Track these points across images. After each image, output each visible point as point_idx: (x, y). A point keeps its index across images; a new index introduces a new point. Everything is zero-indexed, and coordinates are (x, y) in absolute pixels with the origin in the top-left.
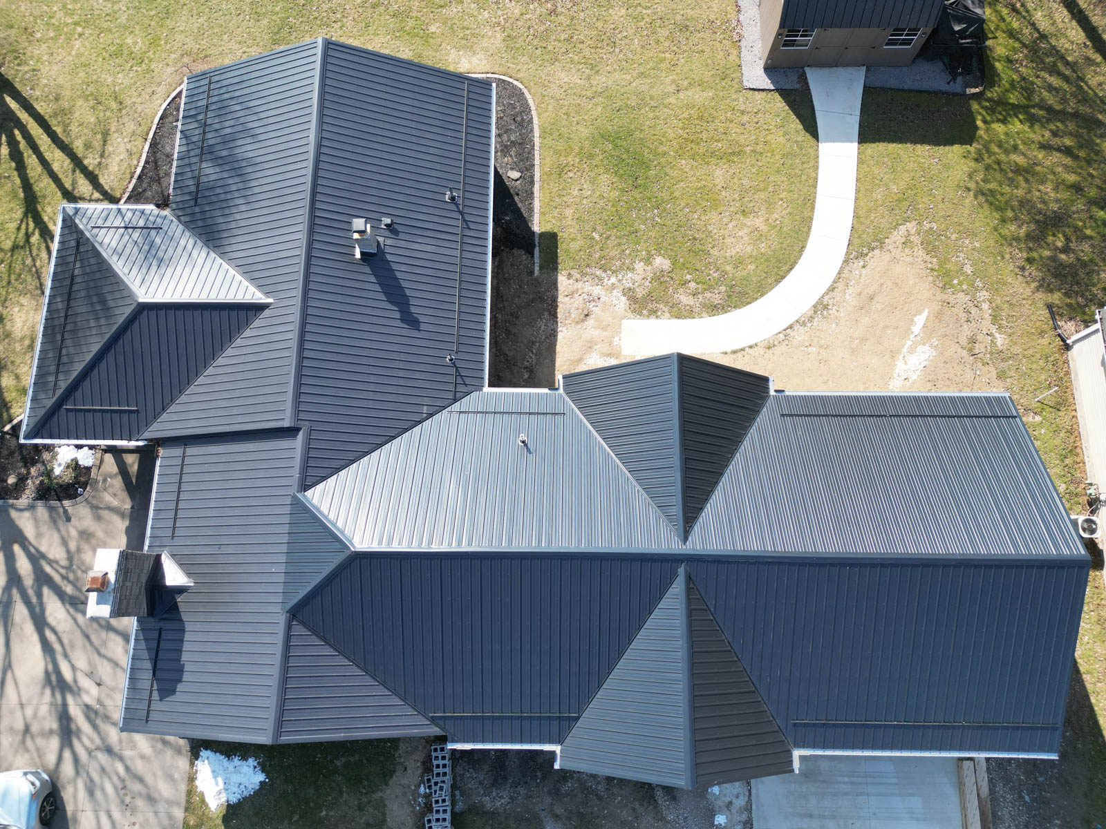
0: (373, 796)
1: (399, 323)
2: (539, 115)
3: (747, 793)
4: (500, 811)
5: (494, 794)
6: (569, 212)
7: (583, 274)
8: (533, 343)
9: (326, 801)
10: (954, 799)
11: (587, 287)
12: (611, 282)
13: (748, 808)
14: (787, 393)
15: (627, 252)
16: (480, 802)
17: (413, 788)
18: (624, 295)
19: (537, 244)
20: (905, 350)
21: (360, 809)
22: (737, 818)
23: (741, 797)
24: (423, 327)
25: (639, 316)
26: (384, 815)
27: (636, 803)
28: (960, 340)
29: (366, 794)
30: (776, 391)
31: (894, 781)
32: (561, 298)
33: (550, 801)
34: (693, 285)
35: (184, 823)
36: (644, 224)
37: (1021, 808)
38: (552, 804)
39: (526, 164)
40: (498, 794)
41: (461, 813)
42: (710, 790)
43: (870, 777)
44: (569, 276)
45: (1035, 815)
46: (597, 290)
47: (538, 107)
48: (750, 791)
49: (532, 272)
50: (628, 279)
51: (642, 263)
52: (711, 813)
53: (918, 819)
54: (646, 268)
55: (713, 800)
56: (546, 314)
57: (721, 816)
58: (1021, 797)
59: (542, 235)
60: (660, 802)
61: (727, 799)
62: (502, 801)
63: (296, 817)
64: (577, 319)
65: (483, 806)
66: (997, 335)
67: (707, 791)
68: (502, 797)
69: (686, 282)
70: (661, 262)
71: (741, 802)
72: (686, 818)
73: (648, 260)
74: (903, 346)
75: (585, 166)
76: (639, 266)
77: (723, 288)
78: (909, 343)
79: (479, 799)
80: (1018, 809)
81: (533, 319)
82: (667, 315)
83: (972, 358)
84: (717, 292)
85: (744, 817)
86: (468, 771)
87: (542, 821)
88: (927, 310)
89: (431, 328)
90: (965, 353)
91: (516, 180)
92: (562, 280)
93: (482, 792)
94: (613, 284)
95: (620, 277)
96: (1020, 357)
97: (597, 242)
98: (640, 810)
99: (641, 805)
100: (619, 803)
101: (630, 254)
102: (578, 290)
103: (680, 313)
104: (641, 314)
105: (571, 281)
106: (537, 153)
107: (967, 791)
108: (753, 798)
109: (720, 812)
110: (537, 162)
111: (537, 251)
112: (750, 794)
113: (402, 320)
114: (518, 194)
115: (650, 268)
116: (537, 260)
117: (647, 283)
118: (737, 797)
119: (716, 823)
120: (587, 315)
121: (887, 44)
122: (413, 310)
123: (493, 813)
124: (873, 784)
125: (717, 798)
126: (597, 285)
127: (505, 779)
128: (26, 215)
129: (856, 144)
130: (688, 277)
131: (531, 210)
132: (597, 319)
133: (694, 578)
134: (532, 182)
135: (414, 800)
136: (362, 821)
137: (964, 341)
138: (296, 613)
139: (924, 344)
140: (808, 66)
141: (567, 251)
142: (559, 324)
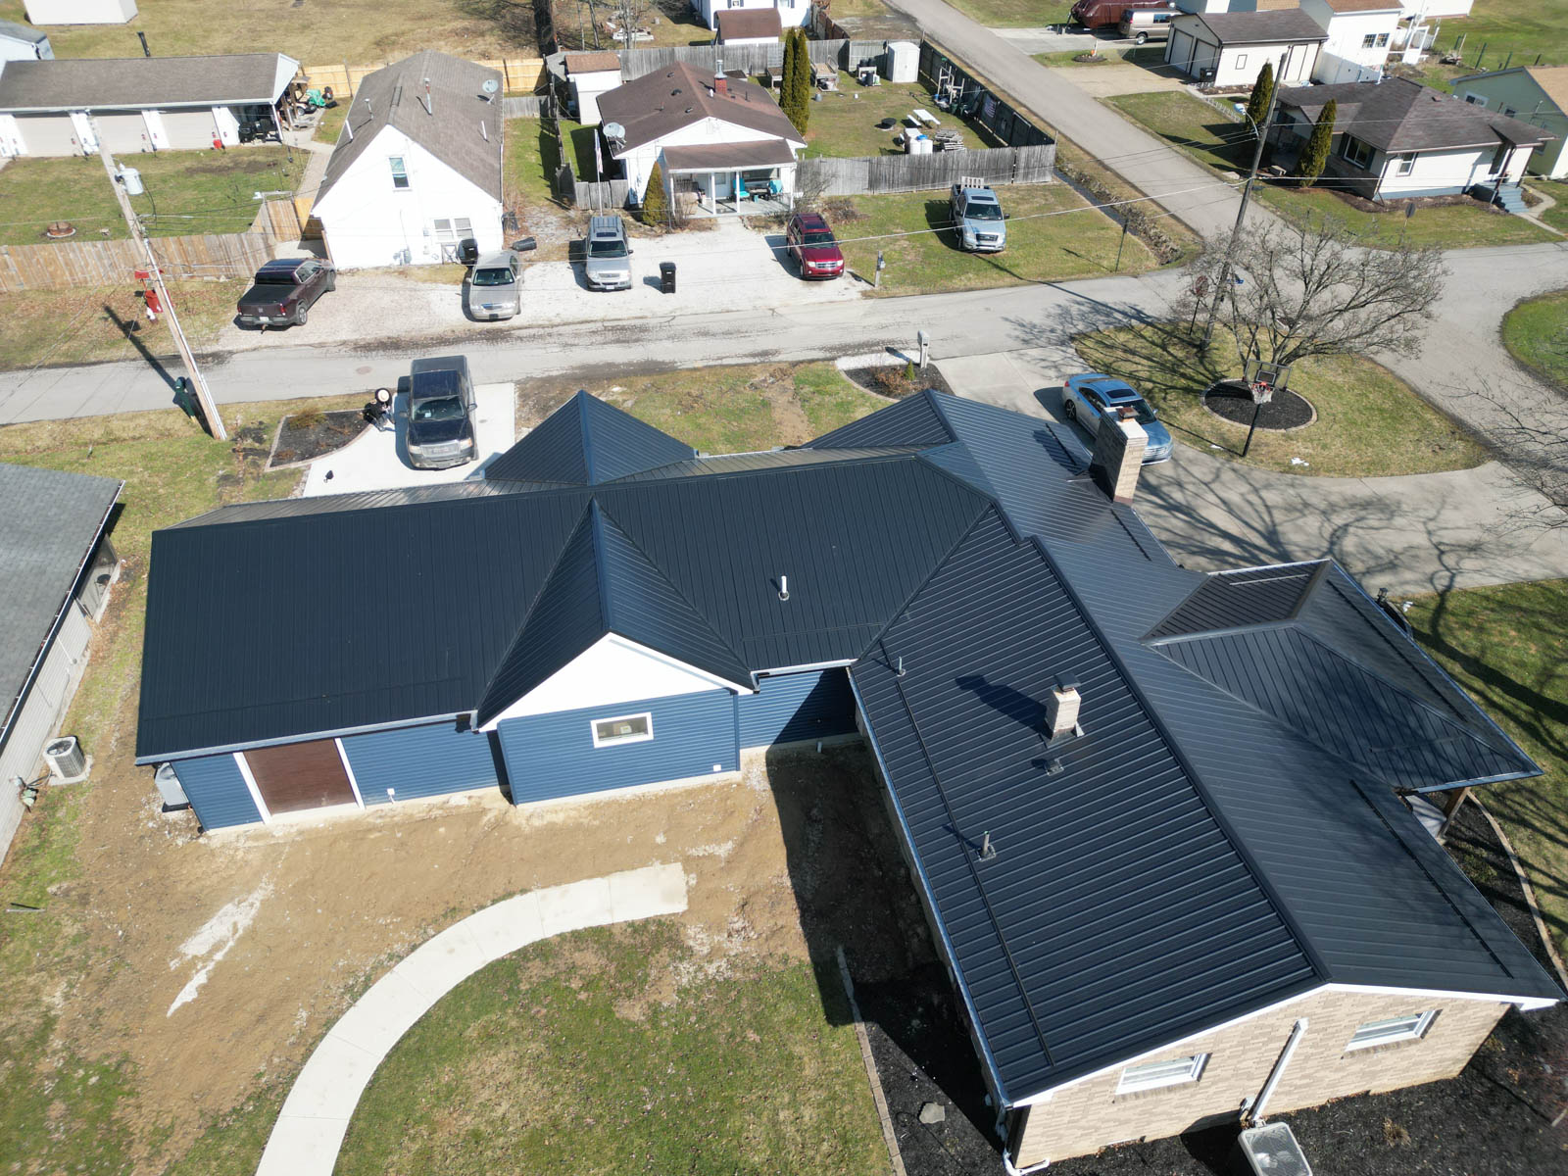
6: (810, 1071)
7: (761, 968)
8: (816, 854)
11: (752, 949)
12: (715, 965)
15: (693, 1019)
18: (690, 948)
19: (852, 1001)
20: (231, 943)
25: (663, 920)
28: (129, 978)
34: (575, 984)
36: (669, 1077)
39: (915, 1140)
44: (785, 960)
46: (735, 946)
49: (846, 952)
50: (686, 974)
51: (665, 1004)
54: (658, 998)
59: (849, 1019)
64: (759, 895)
66: (58, 999)
69: (585, 987)
70: (633, 1011)
73: (655, 1012)
74: (230, 951)
76: (669, 999)
77: (524, 987)
78: (219, 956)
81: (824, 885)
82: (616, 931)
84: (534, 979)
88: (169, 1014)
90: (131, 958)
91: (924, 1104)
92: (800, 952)
94: (710, 962)
95: (701, 976)
97: (750, 1025)
101: (688, 1015)
102: (767, 941)
103: (597, 937)
104: (659, 923)
105: (781, 951)
110: (898, 1159)
111: (850, 990)
114: (912, 1077)
115: (652, 998)
116: (845, 973)
117: (654, 973)
120: (744, 906)
126: (736, 956)
131: (877, 1052)
132: (727, 902)
134: (895, 1115)
137: (124, 977)
139: (194, 957)
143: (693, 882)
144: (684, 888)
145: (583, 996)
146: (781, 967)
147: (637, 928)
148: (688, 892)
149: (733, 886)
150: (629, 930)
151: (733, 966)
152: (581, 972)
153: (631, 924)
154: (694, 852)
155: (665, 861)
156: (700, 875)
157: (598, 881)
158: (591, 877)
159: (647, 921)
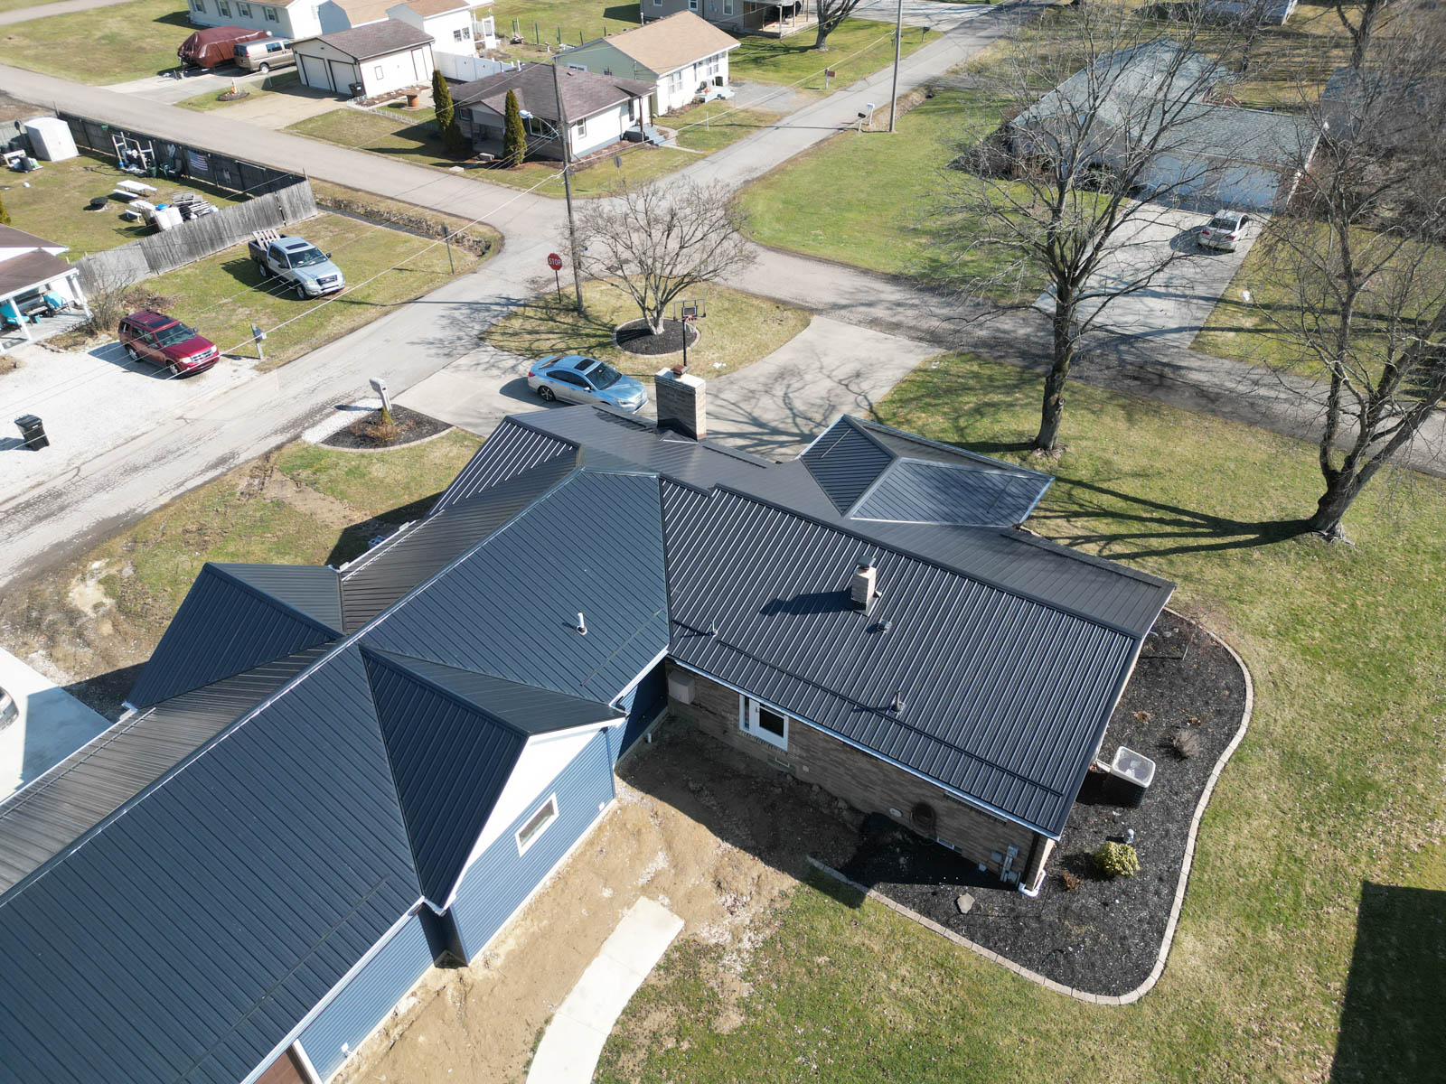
2: (1061, 996)
6: (876, 945)
7: (776, 913)
8: (724, 812)
11: (756, 908)
12: (746, 939)
15: (774, 986)
18: (717, 945)
19: (851, 883)
25: (676, 944)
32: (760, 866)
34: (670, 1043)
36: (805, 1036)
39: (972, 927)
44: (784, 895)
46: (744, 917)
47: (1078, 1002)
49: (814, 856)
50: (735, 965)
51: (745, 995)
54: (736, 995)
59: (861, 896)
64: (721, 870)
69: (679, 1037)
70: (731, 1021)
73: (745, 1007)
75: (942, 1009)
76: (745, 990)
81: (753, 827)
82: (653, 981)
84: (637, 1069)
91: (956, 902)
92: (788, 882)
94: (740, 941)
95: (745, 955)
97: (812, 955)
101: (768, 987)
102: (759, 894)
103: (644, 999)
104: (677, 949)
105: (776, 892)
106: (993, 955)
110: (976, 947)
111: (842, 878)
113: (773, 601)
114: (934, 894)
115: (733, 999)
116: (828, 870)
117: (713, 983)
120: (719, 886)
122: (780, 614)
126: (751, 921)
132: (706, 894)
134: (946, 924)
141: (820, 912)
143: (667, 901)
144: (665, 910)
145: (685, 1045)
146: (788, 902)
147: (666, 966)
148: (671, 910)
149: (696, 878)
150: (662, 972)
151: (757, 930)
152: (664, 1031)
153: (659, 967)
154: (642, 881)
155: (629, 905)
156: (665, 891)
157: (596, 961)
158: (588, 963)
159: (666, 955)
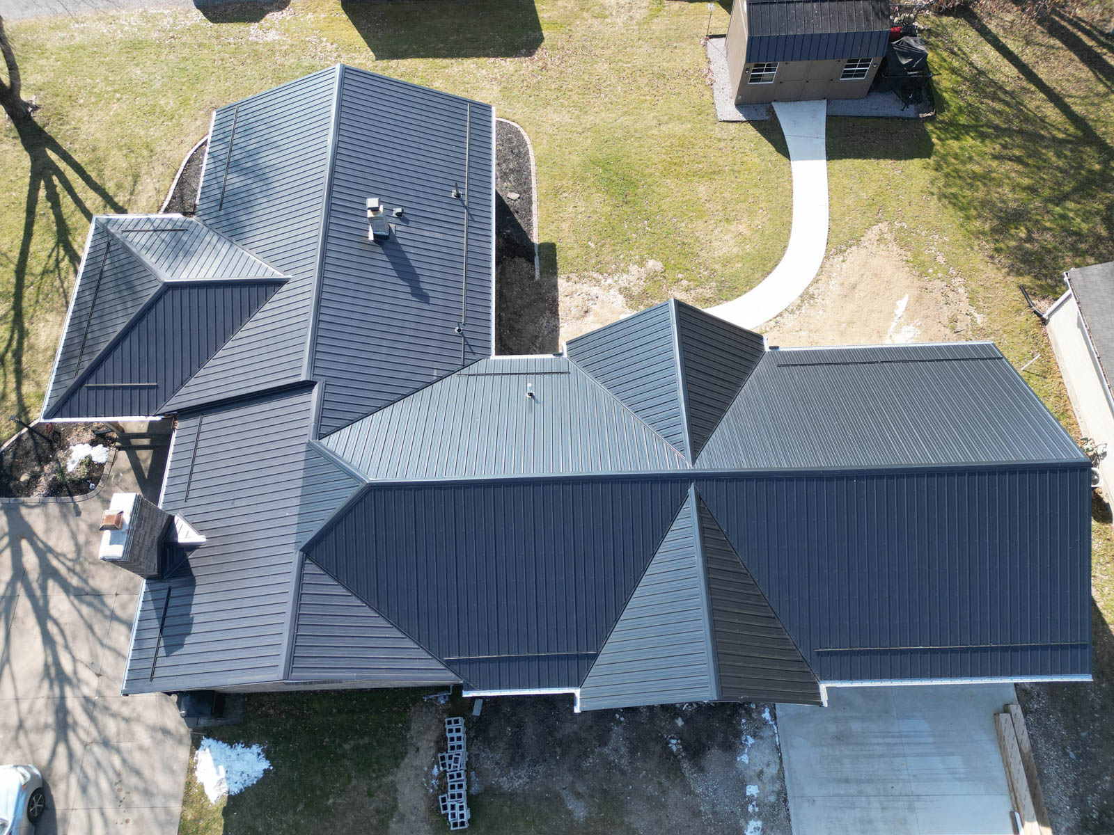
0: (384, 779)
1: (409, 297)
2: (534, 148)
3: (778, 761)
4: (518, 791)
5: (512, 774)
6: (565, 226)
7: (581, 277)
8: (537, 337)
9: (333, 788)
10: (995, 757)
11: (585, 288)
12: (607, 283)
13: (781, 777)
14: (781, 350)
15: (622, 257)
16: (497, 783)
17: (426, 769)
18: (621, 293)
19: (537, 253)
20: (890, 330)
21: (370, 794)
22: (769, 788)
23: (772, 766)
24: (432, 301)
26: (395, 799)
27: (662, 777)
28: (941, 320)
29: (376, 778)
30: (771, 348)
31: (931, 740)
32: (561, 298)
33: (571, 778)
34: (685, 282)
35: (181, 818)
36: (636, 233)
37: (1067, 765)
38: (573, 782)
39: (524, 187)
40: (515, 774)
41: (478, 796)
42: (738, 759)
43: (906, 736)
44: (568, 279)
45: (1083, 772)
46: (595, 290)
47: (533, 142)
48: (780, 758)
49: (533, 277)
50: (623, 280)
51: (636, 266)
52: (742, 784)
53: (960, 780)
54: (639, 269)
55: (743, 769)
56: (548, 313)
57: (752, 787)
58: (1066, 754)
59: (541, 246)
60: (687, 775)
61: (758, 769)
62: (521, 781)
63: (300, 807)
64: (577, 315)
65: (501, 787)
66: (976, 315)
67: (736, 760)
68: (520, 777)
69: (679, 281)
70: (653, 264)
71: (772, 771)
72: (716, 790)
73: (641, 263)
74: (889, 327)
75: (578, 187)
76: (634, 269)
77: (714, 284)
78: (894, 324)
79: (496, 779)
80: (1065, 766)
81: (536, 317)
83: (955, 335)
84: (708, 287)
85: (777, 786)
86: (483, 751)
87: (563, 800)
88: (907, 296)
89: (439, 302)
90: (948, 331)
91: (515, 201)
92: (562, 283)
93: (499, 773)
94: (610, 285)
95: (616, 278)
96: (1001, 332)
97: (593, 250)
98: (666, 783)
99: (668, 777)
100: (644, 777)
101: (624, 258)
102: (576, 291)
104: (638, 309)
105: (570, 283)
106: (533, 179)
107: (1008, 746)
108: (784, 765)
109: (752, 782)
110: (534, 185)
111: (537, 259)
112: (781, 761)
113: (412, 294)
114: (517, 212)
115: (643, 269)
116: (537, 266)
117: (642, 283)
118: (768, 765)
119: (748, 794)
120: (586, 312)
121: (843, 77)
122: (422, 286)
123: (511, 794)
124: (908, 744)
125: (747, 767)
126: (595, 286)
127: (523, 757)
128: (57, 245)
129: (824, 162)
130: (680, 276)
131: (530, 225)
132: (596, 315)
133: (704, 499)
134: (530, 202)
135: (428, 783)
136: (372, 808)
137: (945, 320)
138: (309, 551)
139: (908, 325)
140: (775, 101)
141: (565, 258)
142: (560, 320)
146: (572, 275)
151: (598, 281)
